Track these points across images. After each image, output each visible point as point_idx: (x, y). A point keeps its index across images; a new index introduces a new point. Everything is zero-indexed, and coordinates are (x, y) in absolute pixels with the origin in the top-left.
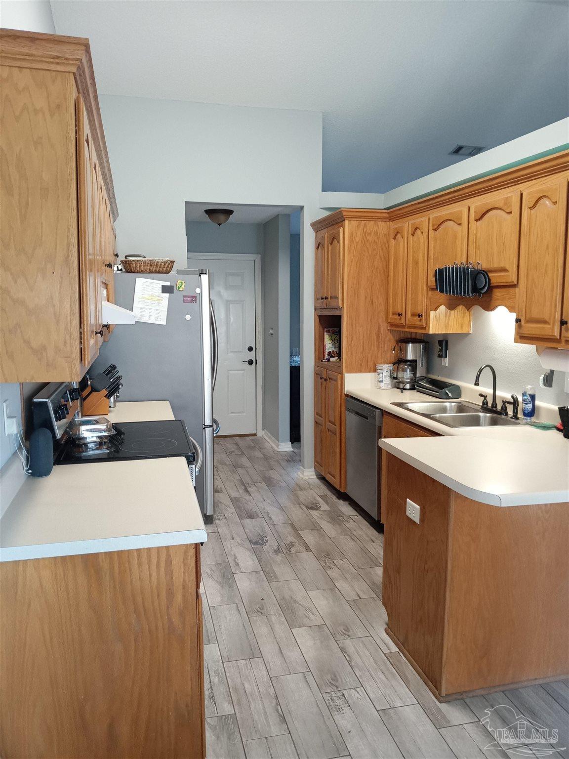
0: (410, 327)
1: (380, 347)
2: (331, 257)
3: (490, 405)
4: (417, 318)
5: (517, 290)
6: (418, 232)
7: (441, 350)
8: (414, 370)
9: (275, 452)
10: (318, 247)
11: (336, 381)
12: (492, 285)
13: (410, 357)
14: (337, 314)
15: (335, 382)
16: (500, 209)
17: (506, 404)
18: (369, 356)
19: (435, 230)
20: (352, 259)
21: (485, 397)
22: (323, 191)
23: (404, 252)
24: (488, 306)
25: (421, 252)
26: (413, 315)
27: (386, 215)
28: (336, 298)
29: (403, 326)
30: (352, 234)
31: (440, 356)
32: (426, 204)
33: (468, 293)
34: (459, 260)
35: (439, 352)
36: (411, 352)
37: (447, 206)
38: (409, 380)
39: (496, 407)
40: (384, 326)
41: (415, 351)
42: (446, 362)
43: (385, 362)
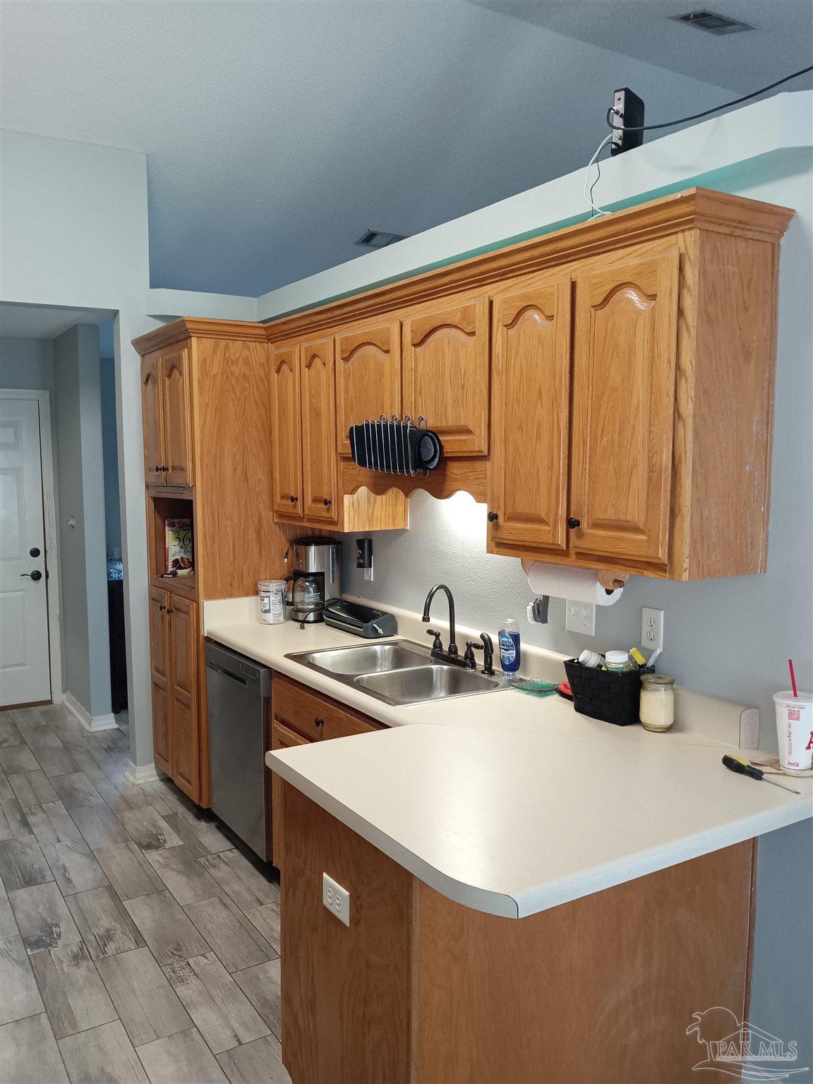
0: (310, 520)
1: (264, 554)
2: (170, 399)
3: (446, 648)
4: (323, 506)
5: (488, 464)
6: (317, 362)
7: (362, 556)
8: (320, 589)
9: (85, 734)
10: (147, 380)
11: (187, 613)
12: (446, 455)
13: (313, 568)
14: (185, 496)
15: (186, 616)
16: (456, 327)
17: (473, 649)
18: (245, 568)
19: (346, 359)
20: (207, 405)
21: (437, 636)
22: (152, 287)
23: (294, 395)
24: (441, 492)
25: (323, 398)
26: (315, 500)
27: (263, 332)
28: (183, 470)
29: (300, 519)
30: (204, 361)
31: (361, 566)
32: (329, 315)
33: (408, 468)
34: (389, 412)
35: (359, 558)
36: (314, 560)
37: (364, 320)
38: (313, 606)
39: (456, 652)
40: (268, 516)
41: (321, 558)
42: (370, 574)
43: (272, 578)
